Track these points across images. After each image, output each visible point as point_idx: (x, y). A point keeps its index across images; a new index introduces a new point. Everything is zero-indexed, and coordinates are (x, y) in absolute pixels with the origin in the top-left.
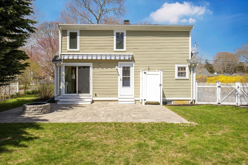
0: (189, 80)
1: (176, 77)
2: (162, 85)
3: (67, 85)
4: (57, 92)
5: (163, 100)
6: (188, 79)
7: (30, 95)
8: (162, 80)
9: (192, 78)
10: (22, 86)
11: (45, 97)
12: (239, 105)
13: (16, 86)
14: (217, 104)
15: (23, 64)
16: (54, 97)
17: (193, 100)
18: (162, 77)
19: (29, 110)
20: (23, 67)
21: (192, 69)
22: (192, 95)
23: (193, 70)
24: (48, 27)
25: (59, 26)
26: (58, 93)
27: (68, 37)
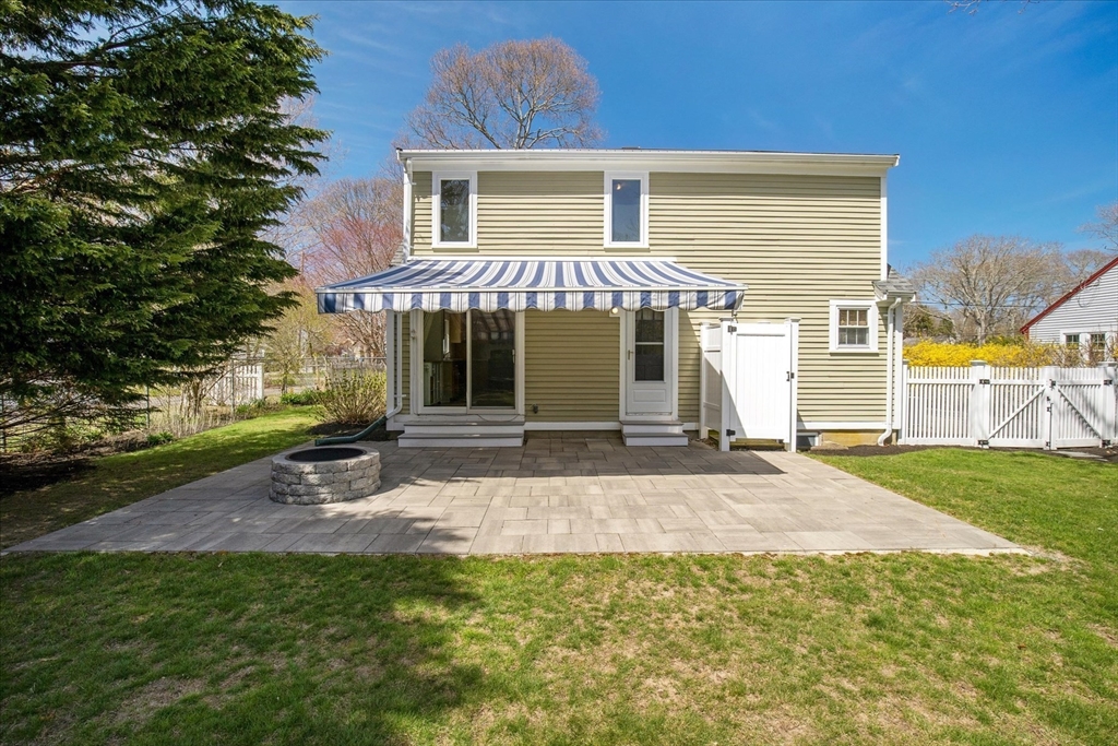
0: (881, 357)
1: (834, 345)
2: (796, 376)
3: (430, 374)
4: (396, 399)
5: (798, 431)
6: (877, 354)
7: (299, 408)
8: (796, 357)
9: (889, 351)
10: (275, 376)
11: (350, 417)
12: (1054, 447)
13: (256, 378)
14: (976, 445)
15: (273, 297)
16: (385, 419)
17: (893, 431)
18: (796, 346)
19: (296, 481)
20: (274, 307)
21: (889, 316)
22: (888, 413)
23: (894, 319)
24: (351, 197)
25: (405, 158)
26: (400, 404)
27: (436, 200)
